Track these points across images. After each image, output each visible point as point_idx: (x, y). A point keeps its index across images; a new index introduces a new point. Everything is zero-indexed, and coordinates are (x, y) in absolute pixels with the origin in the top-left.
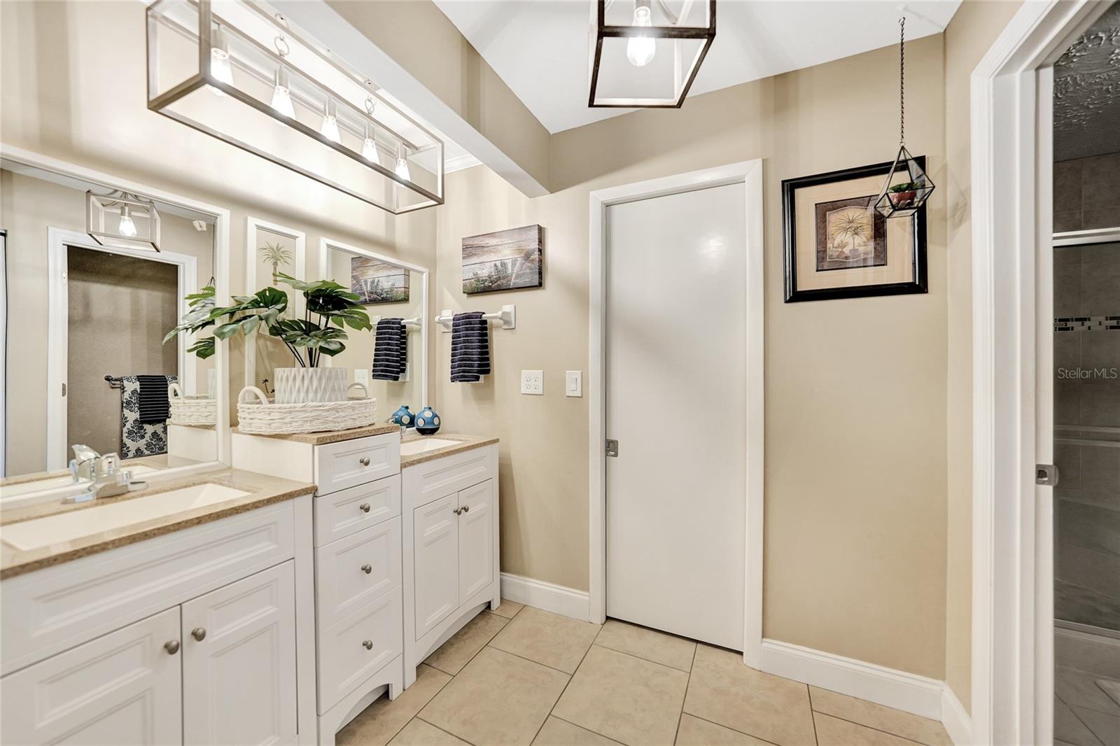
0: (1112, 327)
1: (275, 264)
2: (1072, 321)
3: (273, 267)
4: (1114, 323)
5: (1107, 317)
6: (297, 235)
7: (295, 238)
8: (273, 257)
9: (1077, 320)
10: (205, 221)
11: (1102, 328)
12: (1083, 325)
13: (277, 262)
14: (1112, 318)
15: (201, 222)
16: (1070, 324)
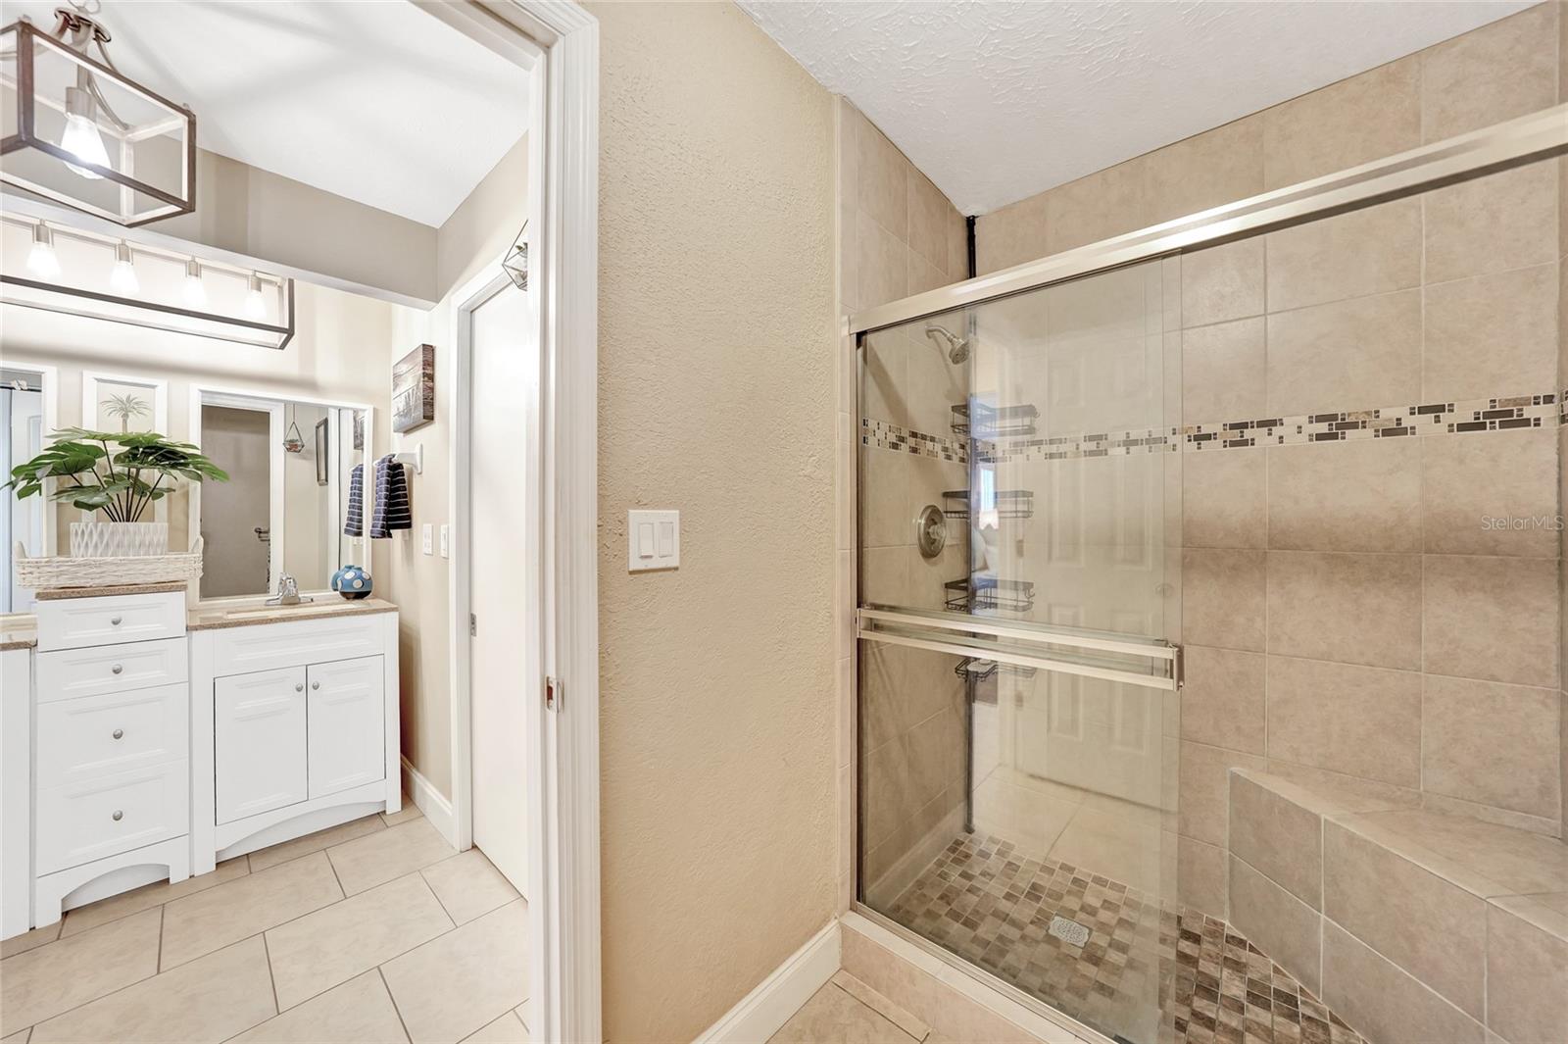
0: (1320, 437)
1: (125, 416)
2: (1252, 427)
3: (121, 419)
4: (1323, 428)
5: (1311, 417)
6: (155, 384)
7: (153, 387)
8: (122, 409)
9: (1261, 424)
10: (25, 380)
11: (1304, 437)
12: (1270, 434)
13: (127, 415)
14: (1320, 419)
15: (21, 382)
16: (1248, 434)
